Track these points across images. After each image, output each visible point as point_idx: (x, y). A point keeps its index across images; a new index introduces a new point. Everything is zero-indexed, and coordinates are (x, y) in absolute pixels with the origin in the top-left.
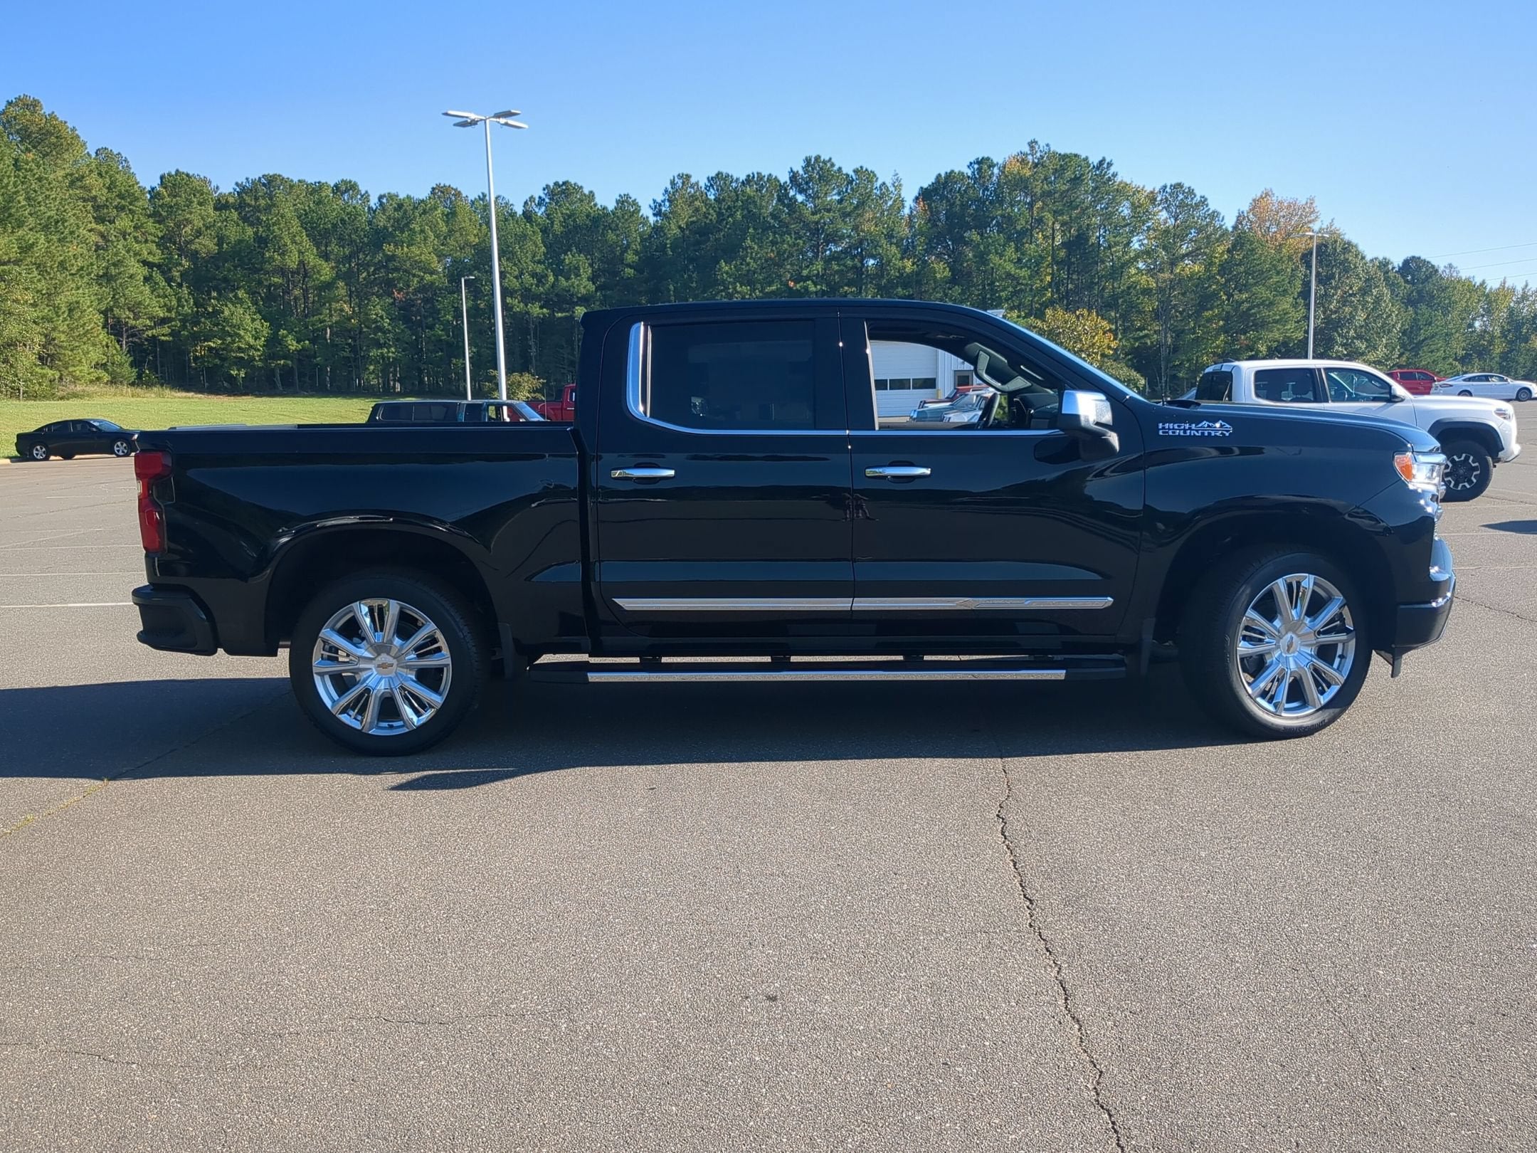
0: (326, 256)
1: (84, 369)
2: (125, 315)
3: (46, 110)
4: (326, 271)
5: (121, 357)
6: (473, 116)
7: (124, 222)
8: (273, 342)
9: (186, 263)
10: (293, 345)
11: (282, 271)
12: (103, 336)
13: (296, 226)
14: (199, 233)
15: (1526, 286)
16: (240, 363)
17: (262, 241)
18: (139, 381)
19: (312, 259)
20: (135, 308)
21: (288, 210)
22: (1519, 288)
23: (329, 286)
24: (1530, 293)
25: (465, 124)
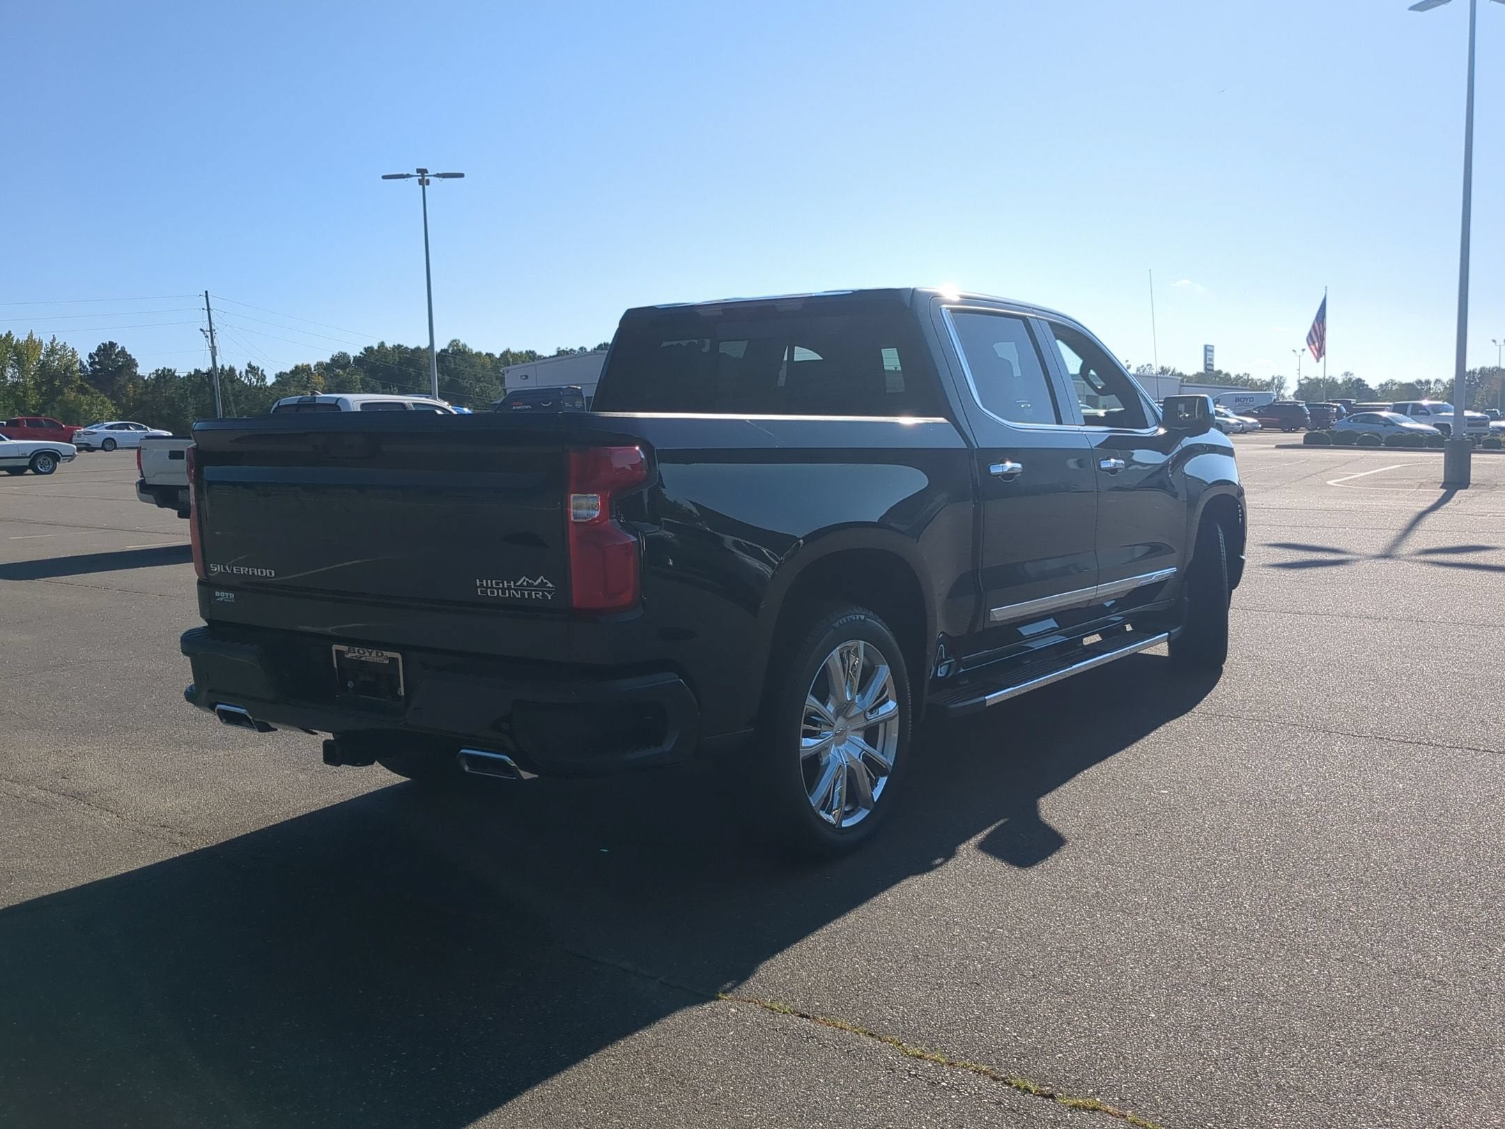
15: (54, 340)
22: (47, 342)
24: (58, 347)
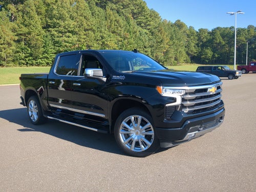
0: (224, 40)
1: (182, 61)
2: (190, 52)
3: (181, 21)
4: (224, 43)
5: (189, 59)
6: (233, 13)
7: (192, 37)
8: (213, 56)
9: (201, 43)
10: (217, 56)
11: (216, 44)
12: (186, 56)
13: (219, 35)
14: (204, 38)
16: (207, 59)
17: (213, 38)
18: (192, 63)
19: (222, 41)
20: (192, 51)
21: (218, 33)
23: (224, 45)
25: (232, 14)
